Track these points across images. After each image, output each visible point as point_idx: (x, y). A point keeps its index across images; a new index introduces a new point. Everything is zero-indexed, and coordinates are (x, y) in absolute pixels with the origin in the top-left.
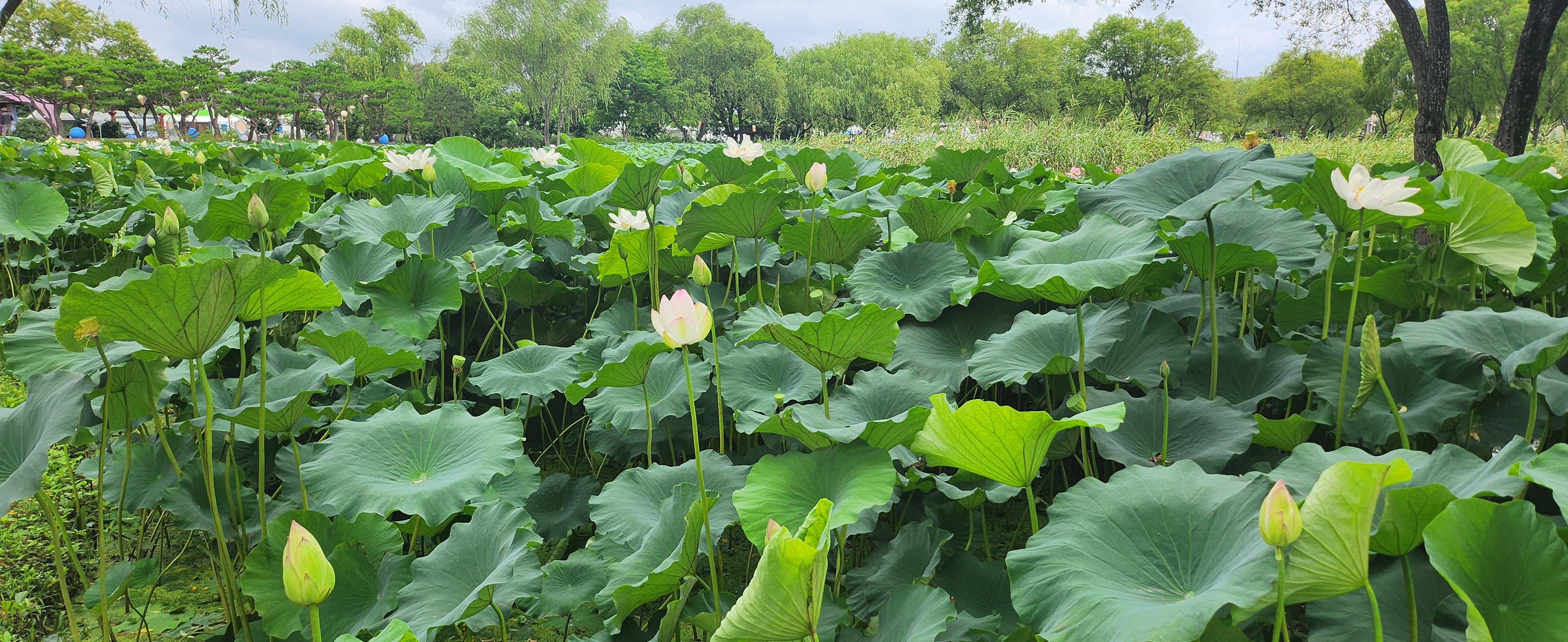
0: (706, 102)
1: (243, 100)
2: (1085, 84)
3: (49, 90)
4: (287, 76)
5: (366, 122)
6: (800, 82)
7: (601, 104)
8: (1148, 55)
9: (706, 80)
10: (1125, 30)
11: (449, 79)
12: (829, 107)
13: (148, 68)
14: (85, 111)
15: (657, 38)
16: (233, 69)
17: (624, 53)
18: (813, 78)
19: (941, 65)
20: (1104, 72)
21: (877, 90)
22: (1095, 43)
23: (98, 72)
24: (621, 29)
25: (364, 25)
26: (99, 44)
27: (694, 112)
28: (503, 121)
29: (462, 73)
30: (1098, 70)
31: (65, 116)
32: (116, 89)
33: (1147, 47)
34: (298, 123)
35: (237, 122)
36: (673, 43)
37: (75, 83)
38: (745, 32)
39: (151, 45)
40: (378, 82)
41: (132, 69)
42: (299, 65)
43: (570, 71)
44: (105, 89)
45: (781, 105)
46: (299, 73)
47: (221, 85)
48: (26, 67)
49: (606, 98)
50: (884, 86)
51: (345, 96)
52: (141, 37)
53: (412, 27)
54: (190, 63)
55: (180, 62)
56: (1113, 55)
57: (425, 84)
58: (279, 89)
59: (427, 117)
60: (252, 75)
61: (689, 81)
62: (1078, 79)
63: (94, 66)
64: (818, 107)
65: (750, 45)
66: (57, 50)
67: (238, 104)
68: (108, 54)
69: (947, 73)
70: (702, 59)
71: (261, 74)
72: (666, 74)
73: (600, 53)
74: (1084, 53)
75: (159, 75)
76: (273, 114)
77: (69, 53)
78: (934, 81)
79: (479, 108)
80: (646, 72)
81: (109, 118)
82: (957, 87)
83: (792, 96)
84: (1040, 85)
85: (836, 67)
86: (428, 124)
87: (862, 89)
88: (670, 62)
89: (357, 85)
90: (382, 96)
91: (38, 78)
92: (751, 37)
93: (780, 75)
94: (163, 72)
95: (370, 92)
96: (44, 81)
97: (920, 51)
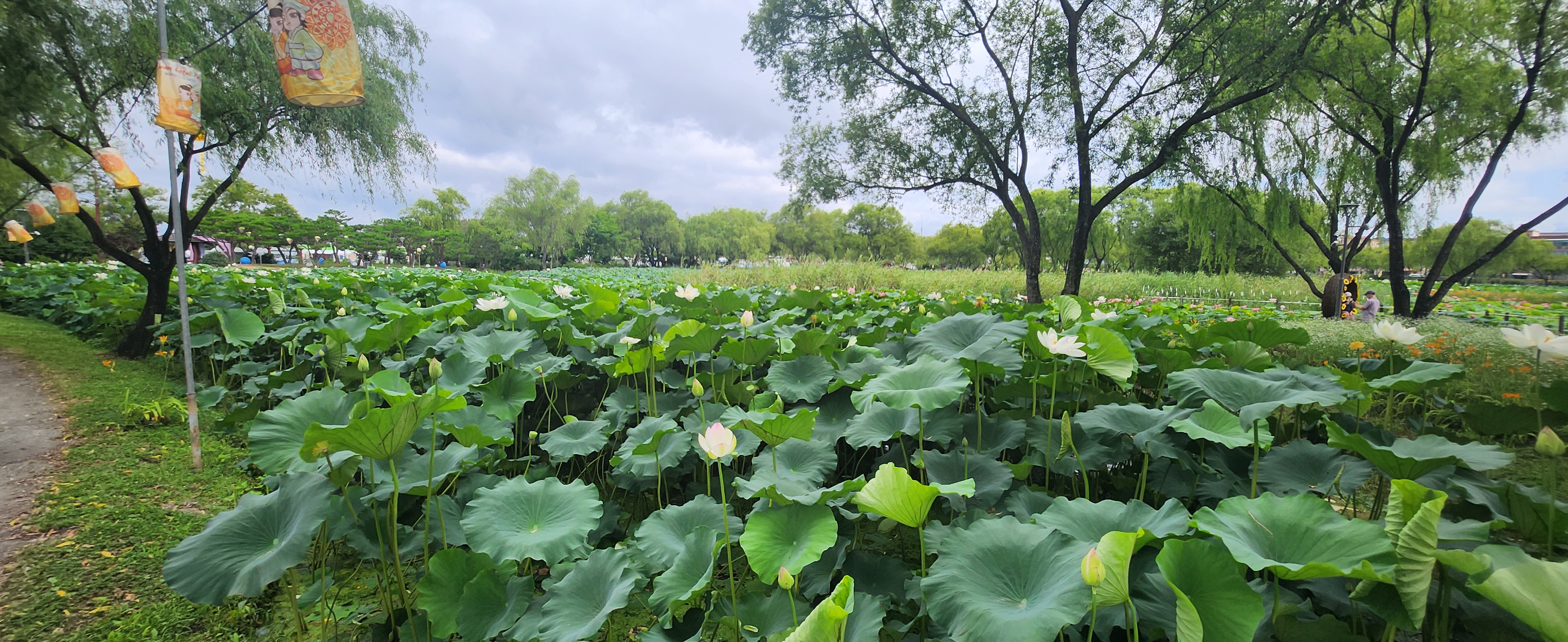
0: (638, 244)
1: (355, 242)
2: (846, 238)
3: (228, 235)
4: (384, 228)
5: (432, 255)
6: (692, 234)
7: (577, 245)
8: (879, 224)
9: (638, 232)
10: (866, 210)
11: (484, 229)
12: (708, 248)
13: (294, 222)
14: (251, 247)
15: (609, 208)
16: (349, 223)
17: (592, 217)
18: (699, 232)
19: (771, 227)
20: (856, 232)
21: (736, 239)
22: (851, 216)
23: (262, 224)
24: (589, 203)
25: (434, 199)
26: (262, 206)
27: (631, 250)
28: (517, 254)
29: (492, 226)
30: (854, 231)
31: (238, 250)
32: (273, 234)
33: (878, 220)
34: (389, 255)
35: (350, 254)
36: (619, 211)
37: (246, 230)
38: (660, 206)
39: (296, 208)
40: (441, 231)
41: (284, 223)
42: (391, 221)
43: (559, 226)
44: (266, 234)
45: (681, 247)
46: (391, 226)
47: (341, 232)
48: (214, 221)
49: (580, 242)
50: (739, 237)
51: (420, 240)
52: (289, 203)
53: (462, 200)
54: (322, 220)
55: (315, 219)
56: (860, 223)
57: (469, 232)
58: (378, 235)
59: (471, 252)
60: (361, 227)
61: (628, 233)
62: (843, 235)
63: (258, 220)
64: (702, 248)
65: (663, 212)
66: (233, 209)
67: (352, 244)
68: (268, 213)
69: (774, 230)
70: (635, 221)
71: (367, 227)
72: (615, 228)
73: (577, 216)
74: (847, 221)
75: (301, 227)
76: (374, 251)
77: (241, 212)
78: (767, 235)
79: (503, 247)
80: (603, 227)
81: (266, 251)
82: (779, 238)
83: (687, 241)
84: (823, 238)
85: (712, 226)
86: (471, 256)
87: (727, 238)
88: (618, 222)
89: (428, 233)
90: (443, 240)
91: (221, 227)
92: (663, 208)
93: (681, 230)
94: (305, 225)
95: (435, 237)
96: (225, 230)
97: (760, 219)
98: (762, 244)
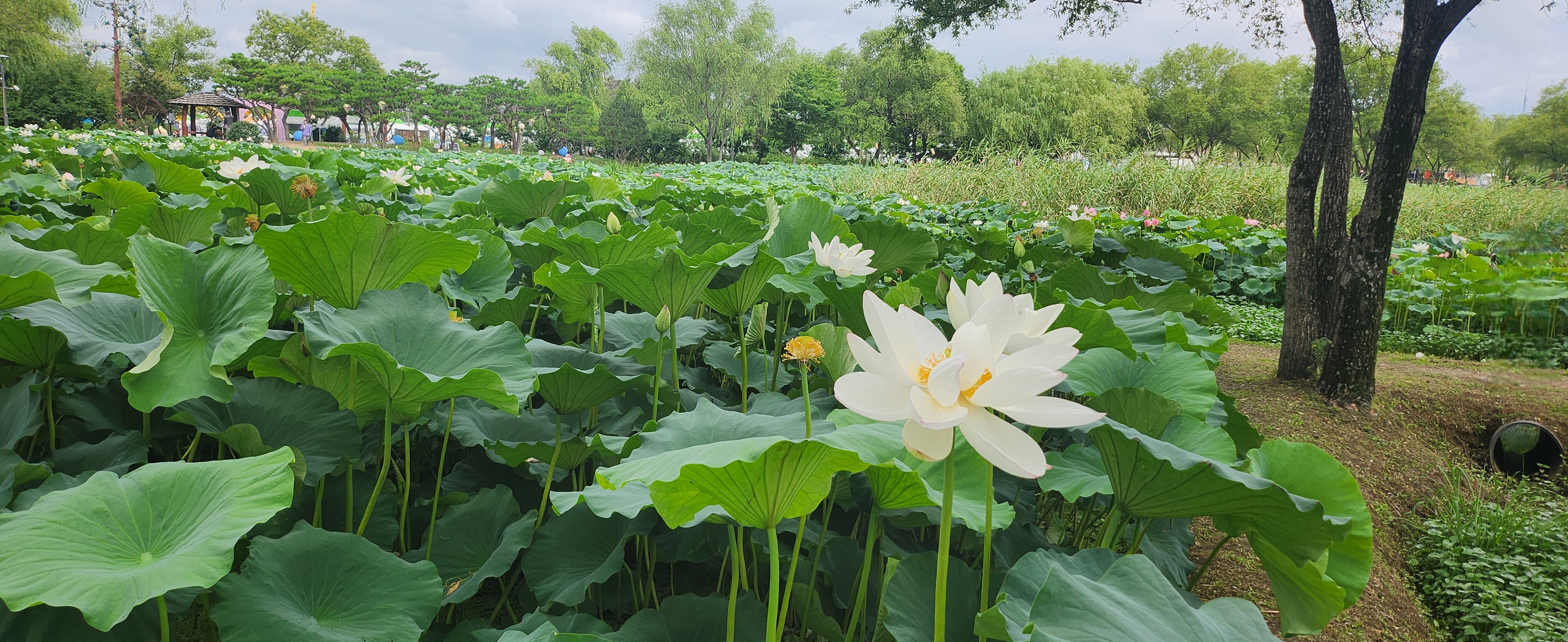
4: (479, 90)
12: (1012, 133)
16: (432, 83)
17: (795, 74)
19: (1139, 95)
24: (790, 49)
25: (571, 42)
26: (336, 56)
28: (675, 138)
36: (851, 66)
39: (379, 59)
40: (560, 98)
42: (493, 81)
43: (733, 90)
45: (958, 129)
46: (488, 87)
47: (420, 96)
50: (1072, 113)
51: (528, 110)
53: (611, 45)
54: (395, 75)
58: (467, 101)
59: (601, 132)
60: (445, 88)
61: (863, 103)
63: (315, 77)
68: (341, 65)
70: (879, 82)
75: (362, 86)
78: (1127, 108)
79: (652, 125)
80: (817, 94)
82: (1155, 115)
83: (972, 118)
85: (1023, 92)
86: (599, 139)
87: (1049, 114)
88: (844, 84)
89: (539, 100)
90: (563, 111)
93: (962, 99)
95: (552, 106)
97: (1119, 77)
98: (1115, 128)
